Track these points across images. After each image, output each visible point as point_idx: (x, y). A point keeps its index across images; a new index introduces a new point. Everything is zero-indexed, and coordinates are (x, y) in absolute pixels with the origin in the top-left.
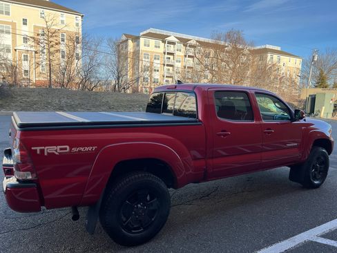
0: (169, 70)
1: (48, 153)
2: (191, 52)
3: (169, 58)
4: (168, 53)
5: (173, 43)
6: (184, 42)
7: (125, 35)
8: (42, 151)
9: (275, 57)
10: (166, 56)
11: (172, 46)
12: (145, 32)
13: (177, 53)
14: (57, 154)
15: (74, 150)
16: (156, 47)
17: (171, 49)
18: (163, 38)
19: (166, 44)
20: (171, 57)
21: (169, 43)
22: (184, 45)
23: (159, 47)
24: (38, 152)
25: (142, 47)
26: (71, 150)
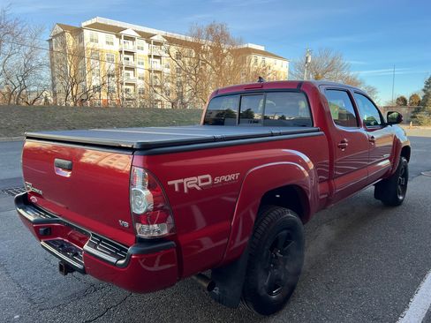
0: (128, 74)
1: (188, 188)
2: (157, 51)
3: (128, 59)
4: (126, 52)
5: (132, 39)
6: (147, 37)
7: (59, 25)
8: (181, 186)
9: (260, 58)
10: (125, 56)
11: (131, 42)
12: (89, 23)
13: (138, 53)
14: (198, 188)
15: (218, 180)
16: (108, 43)
17: (130, 46)
18: (117, 31)
19: (122, 40)
20: (131, 57)
21: (127, 38)
22: (147, 42)
23: (112, 43)
24: (177, 189)
25: (88, 44)
26: (213, 180)
